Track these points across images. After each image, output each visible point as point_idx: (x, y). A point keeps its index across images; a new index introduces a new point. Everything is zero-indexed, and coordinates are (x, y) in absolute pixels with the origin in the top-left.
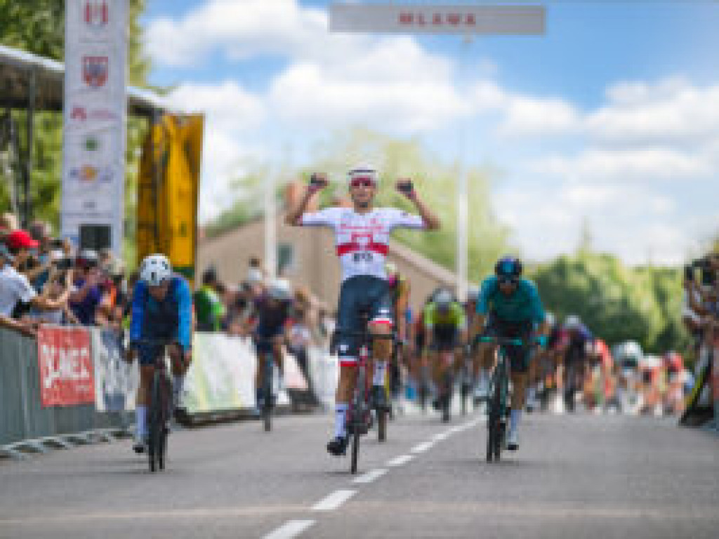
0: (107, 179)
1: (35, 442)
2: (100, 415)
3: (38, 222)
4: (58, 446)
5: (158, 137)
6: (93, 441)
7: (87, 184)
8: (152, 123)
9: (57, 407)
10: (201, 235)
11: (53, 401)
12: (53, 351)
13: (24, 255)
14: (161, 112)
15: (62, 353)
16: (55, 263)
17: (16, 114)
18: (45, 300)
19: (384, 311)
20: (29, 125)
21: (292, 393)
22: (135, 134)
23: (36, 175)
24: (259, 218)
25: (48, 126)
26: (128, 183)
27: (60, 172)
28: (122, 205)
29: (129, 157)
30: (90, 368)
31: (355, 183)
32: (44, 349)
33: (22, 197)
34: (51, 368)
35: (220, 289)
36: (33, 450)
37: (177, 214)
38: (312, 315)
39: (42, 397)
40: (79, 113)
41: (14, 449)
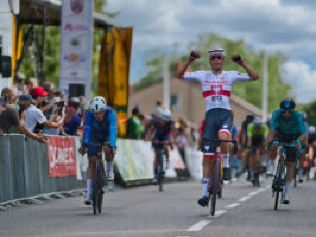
0: (83, 60)
1: (46, 196)
2: (79, 181)
3: (48, 82)
4: (58, 198)
5: (109, 39)
6: (75, 195)
7: (73, 63)
8: (106, 32)
9: (57, 177)
10: (131, 90)
11: (55, 175)
12: (55, 148)
13: (40, 99)
14: (111, 26)
15: (60, 150)
16: (56, 103)
17: (37, 27)
18: (51, 123)
19: (225, 126)
20: (43, 32)
21: (177, 171)
22: (97, 37)
23: (47, 58)
24: (161, 81)
25: (53, 33)
26: (93, 63)
27: (59, 57)
28: (91, 74)
29: (94, 50)
30: (74, 157)
31: (213, 58)
32: (51, 147)
33: (39, 70)
34: (54, 157)
35: (141, 117)
36: (44, 200)
37: (119, 79)
38: (188, 131)
39: (50, 172)
40: (69, 27)
41: (35, 198)
